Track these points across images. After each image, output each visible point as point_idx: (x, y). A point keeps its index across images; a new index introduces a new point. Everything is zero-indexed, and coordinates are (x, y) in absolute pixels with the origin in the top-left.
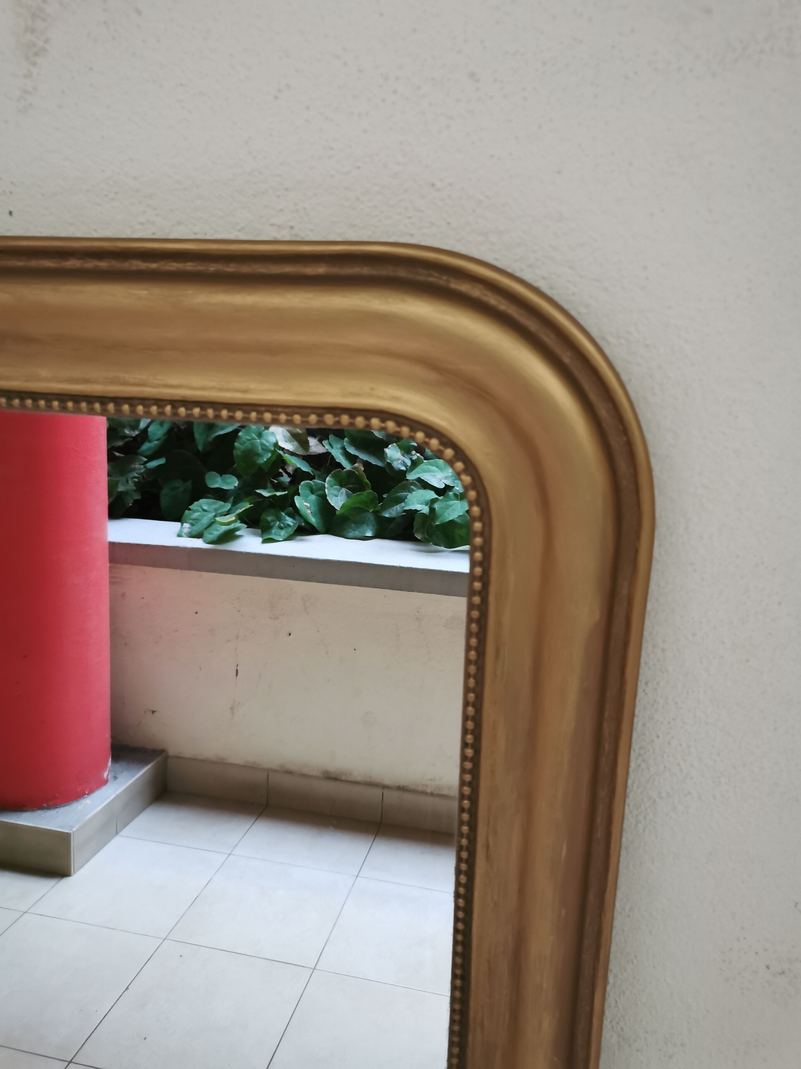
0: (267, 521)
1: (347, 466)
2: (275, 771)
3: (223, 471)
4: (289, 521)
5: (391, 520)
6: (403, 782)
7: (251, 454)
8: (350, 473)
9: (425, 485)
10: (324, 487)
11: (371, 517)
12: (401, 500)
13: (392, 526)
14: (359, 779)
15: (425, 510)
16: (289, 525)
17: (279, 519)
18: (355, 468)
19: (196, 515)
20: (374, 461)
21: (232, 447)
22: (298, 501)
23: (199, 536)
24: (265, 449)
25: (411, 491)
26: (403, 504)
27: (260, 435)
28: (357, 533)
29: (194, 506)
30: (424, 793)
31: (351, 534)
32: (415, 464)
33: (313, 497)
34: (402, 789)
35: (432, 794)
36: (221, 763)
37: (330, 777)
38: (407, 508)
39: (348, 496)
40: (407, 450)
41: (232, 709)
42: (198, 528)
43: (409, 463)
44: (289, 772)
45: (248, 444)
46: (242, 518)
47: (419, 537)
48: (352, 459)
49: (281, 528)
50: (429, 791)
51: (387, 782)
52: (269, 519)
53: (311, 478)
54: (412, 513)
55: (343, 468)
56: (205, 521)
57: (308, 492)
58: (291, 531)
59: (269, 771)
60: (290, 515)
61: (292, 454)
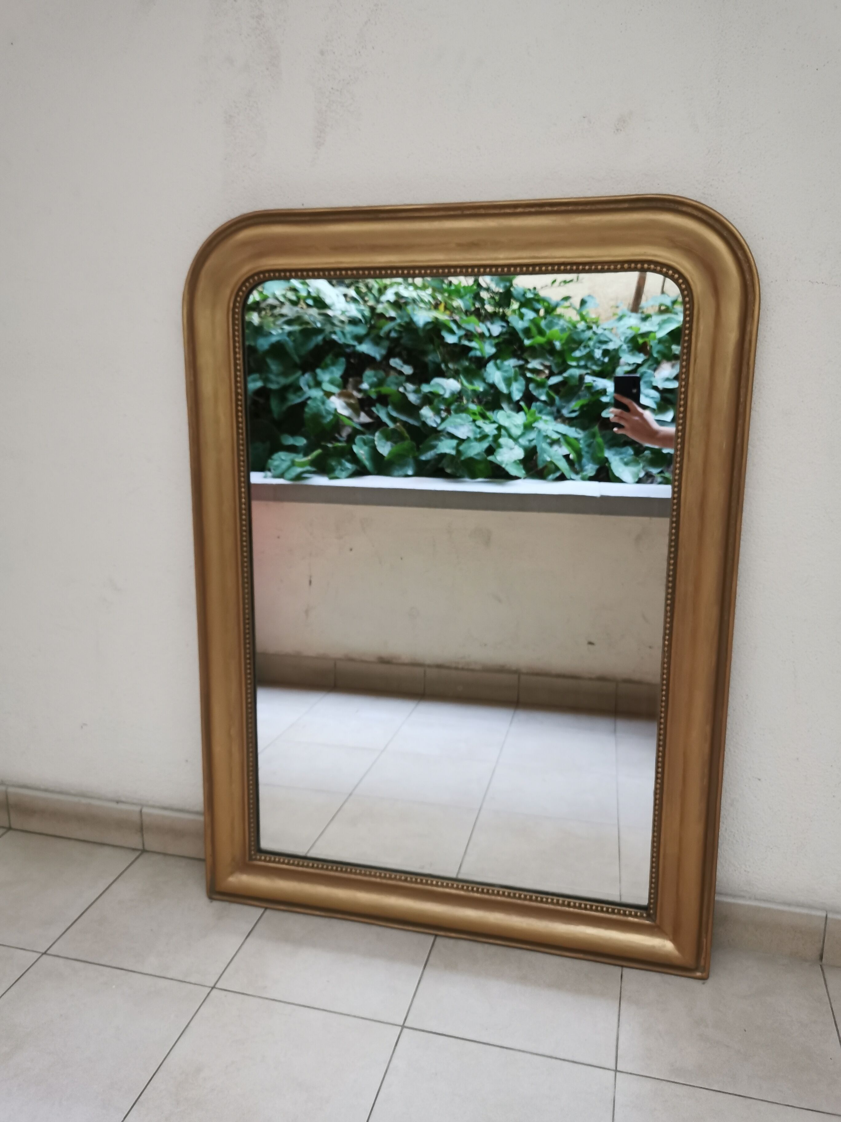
0: (332, 466)
1: (391, 425)
2: (340, 659)
3: (294, 433)
4: (348, 465)
5: (427, 462)
6: (440, 661)
7: (318, 416)
8: (394, 431)
9: (452, 436)
10: (373, 441)
11: (411, 461)
12: (434, 447)
13: (428, 467)
14: (406, 661)
15: (453, 452)
16: (348, 469)
17: (340, 464)
18: (398, 427)
19: (276, 463)
20: (411, 421)
21: (303, 411)
22: (355, 449)
23: (281, 476)
24: (328, 412)
25: (440, 440)
26: (435, 450)
27: (323, 403)
28: (401, 473)
29: (276, 456)
30: (456, 669)
31: (396, 473)
32: (443, 420)
33: (366, 448)
34: (439, 666)
35: (463, 669)
36: (298, 656)
37: (383, 661)
38: (439, 452)
39: (392, 446)
40: (437, 412)
41: (307, 612)
42: (279, 472)
43: (439, 421)
44: (351, 660)
45: (315, 410)
46: (312, 463)
47: (448, 471)
48: (394, 419)
49: (342, 470)
50: (460, 666)
51: (428, 661)
52: (333, 463)
53: (363, 433)
54: (443, 456)
55: (387, 426)
56: (284, 466)
57: (361, 444)
58: (350, 472)
59: (336, 660)
60: (349, 461)
61: (349, 418)
